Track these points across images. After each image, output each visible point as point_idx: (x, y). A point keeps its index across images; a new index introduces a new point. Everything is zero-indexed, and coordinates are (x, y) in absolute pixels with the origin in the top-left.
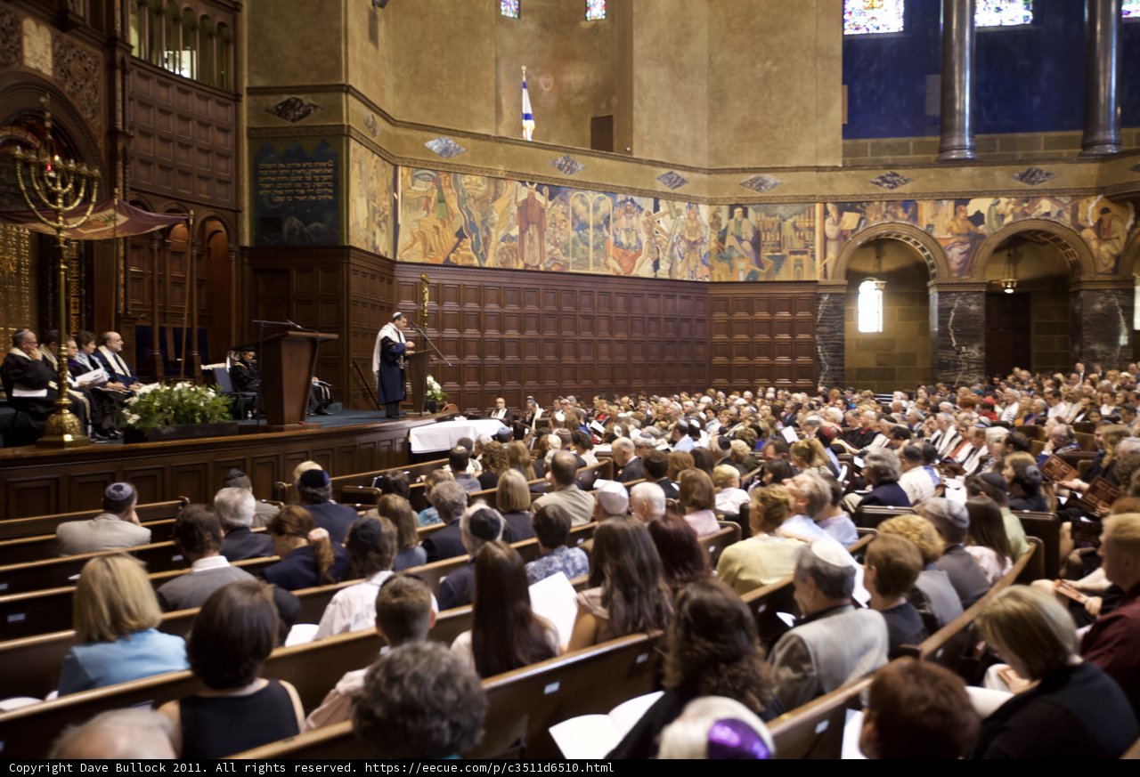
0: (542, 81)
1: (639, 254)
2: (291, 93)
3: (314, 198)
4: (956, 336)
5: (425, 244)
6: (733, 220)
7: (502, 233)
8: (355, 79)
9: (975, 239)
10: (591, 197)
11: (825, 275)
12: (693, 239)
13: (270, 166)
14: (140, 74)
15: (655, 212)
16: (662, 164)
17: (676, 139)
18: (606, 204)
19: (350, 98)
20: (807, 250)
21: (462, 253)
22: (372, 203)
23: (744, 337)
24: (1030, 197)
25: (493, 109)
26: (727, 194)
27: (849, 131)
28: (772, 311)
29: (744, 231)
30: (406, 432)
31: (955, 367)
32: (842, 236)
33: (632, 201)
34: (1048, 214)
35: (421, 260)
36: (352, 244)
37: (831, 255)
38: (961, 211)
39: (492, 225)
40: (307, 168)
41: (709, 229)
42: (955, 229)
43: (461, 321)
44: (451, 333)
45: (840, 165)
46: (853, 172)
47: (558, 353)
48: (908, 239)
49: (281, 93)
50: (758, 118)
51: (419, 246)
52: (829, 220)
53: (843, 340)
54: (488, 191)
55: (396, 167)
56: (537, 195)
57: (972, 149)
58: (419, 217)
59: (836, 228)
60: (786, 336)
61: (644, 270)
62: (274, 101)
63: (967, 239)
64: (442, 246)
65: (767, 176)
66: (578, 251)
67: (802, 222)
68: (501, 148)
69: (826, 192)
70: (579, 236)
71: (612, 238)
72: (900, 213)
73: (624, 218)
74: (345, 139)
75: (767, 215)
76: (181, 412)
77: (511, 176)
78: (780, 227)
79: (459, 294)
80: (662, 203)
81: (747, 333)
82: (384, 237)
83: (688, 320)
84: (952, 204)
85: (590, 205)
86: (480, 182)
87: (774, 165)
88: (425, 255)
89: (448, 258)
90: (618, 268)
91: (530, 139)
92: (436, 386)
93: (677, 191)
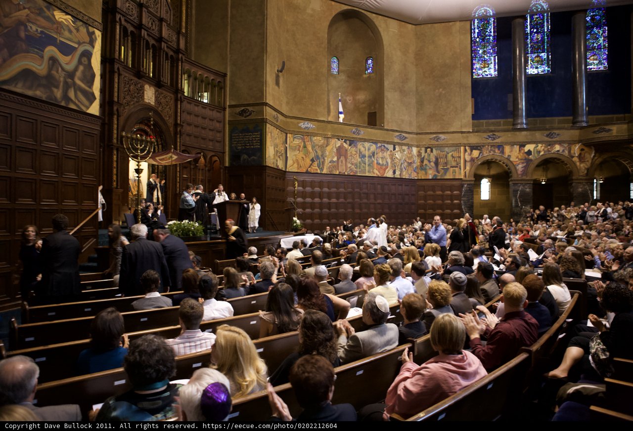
0: (348, 98)
1: (387, 168)
2: (244, 107)
3: (253, 147)
4: (520, 201)
5: (298, 164)
6: (427, 154)
7: (329, 160)
8: (269, 101)
9: (528, 161)
10: (367, 145)
11: (465, 176)
12: (410, 161)
13: (236, 135)
14: (188, 102)
15: (394, 150)
16: (397, 131)
17: (403, 121)
18: (373, 147)
19: (267, 107)
20: (457, 166)
21: (313, 168)
22: (276, 149)
23: (431, 202)
24: (551, 144)
25: (326, 110)
26: (424, 143)
27: (474, 117)
28: (443, 191)
29: (431, 158)
30: (279, 240)
31: (520, 215)
32: (472, 160)
33: (384, 146)
34: (558, 151)
35: (296, 171)
36: (267, 165)
37: (468, 168)
38: (522, 149)
39: (326, 156)
40: (250, 135)
41: (417, 157)
42: (520, 157)
43: (313, 195)
44: (309, 200)
45: (471, 131)
46: (477, 134)
47: (353, 208)
48: (500, 161)
49: (241, 107)
50: (437, 112)
51: (296, 165)
52: (467, 153)
53: (473, 203)
54: (324, 143)
55: (287, 134)
56: (344, 144)
57: (526, 124)
58: (296, 153)
59: (470, 157)
60: (449, 202)
61: (389, 174)
62: (239, 110)
63: (525, 161)
64: (305, 165)
65: (440, 135)
66: (362, 167)
67: (456, 154)
68: (329, 126)
69: (466, 142)
70: (362, 160)
71: (376, 161)
72: (497, 150)
73: (381, 153)
74: (264, 124)
75: (441, 151)
76: (185, 232)
77: (333, 137)
78: (446, 156)
79: (312, 184)
80: (397, 147)
81: (433, 200)
82: (281, 162)
83: (408, 195)
84: (518, 147)
85: (366, 148)
86: (320, 139)
87: (443, 131)
88: (298, 169)
89: (308, 170)
90: (378, 173)
91: (342, 122)
92: (298, 221)
93: (403, 142)
